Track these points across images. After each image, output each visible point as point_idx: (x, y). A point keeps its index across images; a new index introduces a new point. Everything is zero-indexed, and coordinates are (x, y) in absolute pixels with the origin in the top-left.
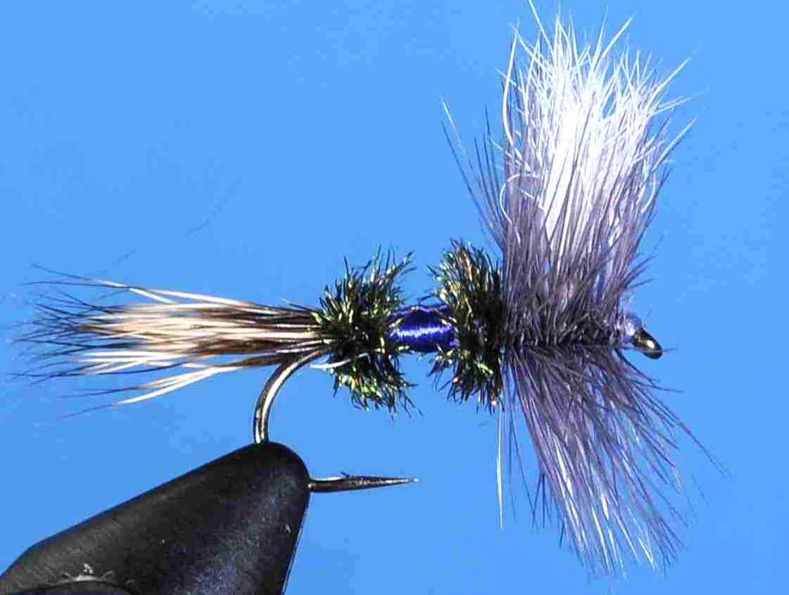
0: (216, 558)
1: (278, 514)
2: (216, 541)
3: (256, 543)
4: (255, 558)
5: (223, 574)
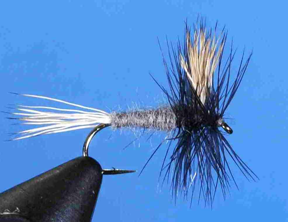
0: (64, 204)
1: (89, 186)
2: (63, 198)
3: (80, 198)
4: (80, 205)
5: (67, 211)
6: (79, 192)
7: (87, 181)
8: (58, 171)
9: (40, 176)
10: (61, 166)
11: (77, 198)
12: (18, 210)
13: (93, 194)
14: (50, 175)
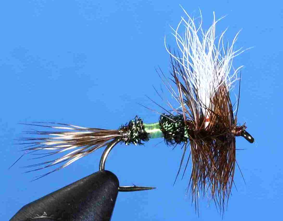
7: (106, 190)
9: (67, 186)
10: (85, 178)
14: (76, 186)
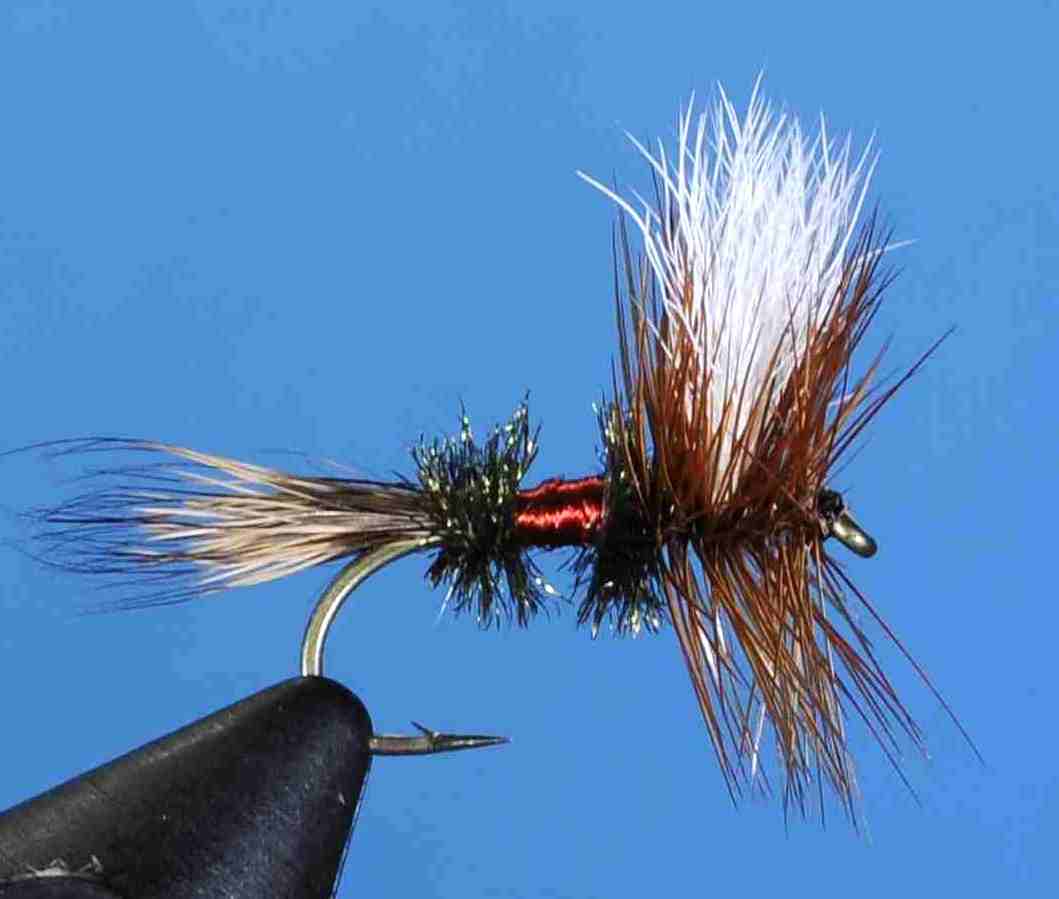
6: (293, 799)
8: (219, 727)
11: (286, 818)
12: (96, 866)
13: (341, 804)
